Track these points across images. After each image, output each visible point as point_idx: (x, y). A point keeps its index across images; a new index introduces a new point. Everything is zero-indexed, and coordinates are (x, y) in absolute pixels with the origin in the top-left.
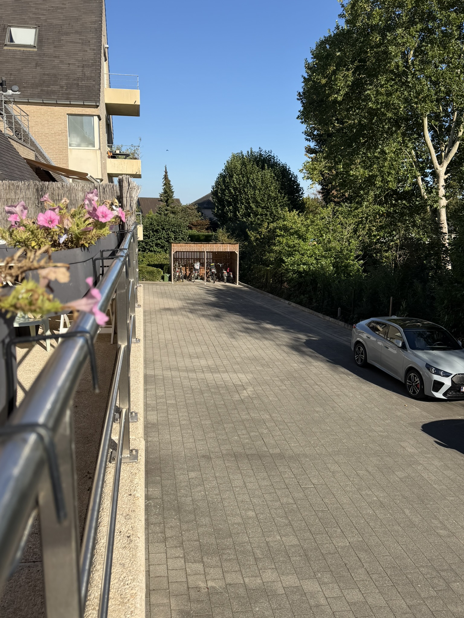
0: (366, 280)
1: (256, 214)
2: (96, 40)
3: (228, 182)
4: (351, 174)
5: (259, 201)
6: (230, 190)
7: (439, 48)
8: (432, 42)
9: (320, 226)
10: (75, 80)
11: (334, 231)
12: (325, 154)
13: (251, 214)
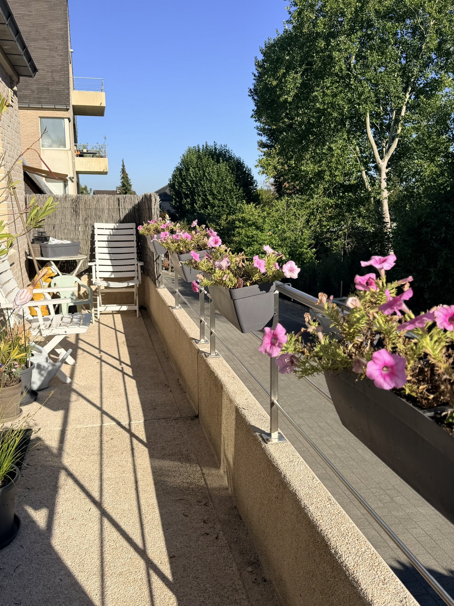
0: (319, 266)
1: (213, 207)
2: (63, 47)
3: (184, 176)
4: (303, 170)
5: (215, 193)
6: (187, 183)
7: (378, 53)
8: (371, 48)
9: (276, 217)
10: (45, 84)
11: (289, 222)
12: (278, 151)
13: (209, 206)
